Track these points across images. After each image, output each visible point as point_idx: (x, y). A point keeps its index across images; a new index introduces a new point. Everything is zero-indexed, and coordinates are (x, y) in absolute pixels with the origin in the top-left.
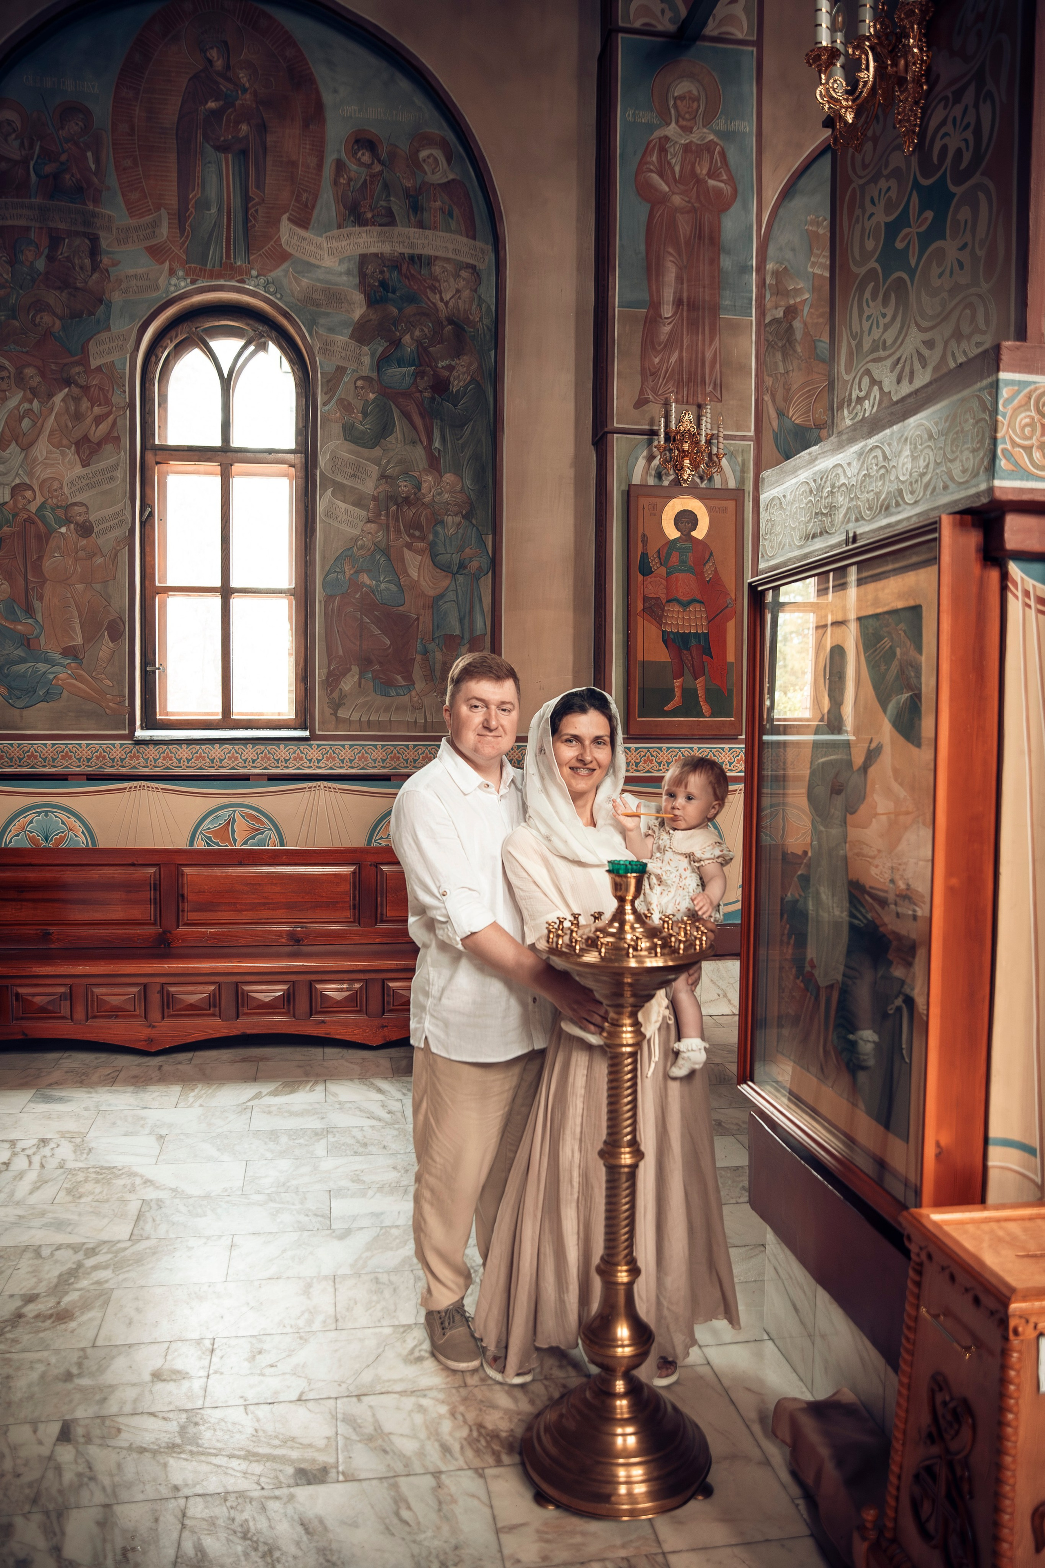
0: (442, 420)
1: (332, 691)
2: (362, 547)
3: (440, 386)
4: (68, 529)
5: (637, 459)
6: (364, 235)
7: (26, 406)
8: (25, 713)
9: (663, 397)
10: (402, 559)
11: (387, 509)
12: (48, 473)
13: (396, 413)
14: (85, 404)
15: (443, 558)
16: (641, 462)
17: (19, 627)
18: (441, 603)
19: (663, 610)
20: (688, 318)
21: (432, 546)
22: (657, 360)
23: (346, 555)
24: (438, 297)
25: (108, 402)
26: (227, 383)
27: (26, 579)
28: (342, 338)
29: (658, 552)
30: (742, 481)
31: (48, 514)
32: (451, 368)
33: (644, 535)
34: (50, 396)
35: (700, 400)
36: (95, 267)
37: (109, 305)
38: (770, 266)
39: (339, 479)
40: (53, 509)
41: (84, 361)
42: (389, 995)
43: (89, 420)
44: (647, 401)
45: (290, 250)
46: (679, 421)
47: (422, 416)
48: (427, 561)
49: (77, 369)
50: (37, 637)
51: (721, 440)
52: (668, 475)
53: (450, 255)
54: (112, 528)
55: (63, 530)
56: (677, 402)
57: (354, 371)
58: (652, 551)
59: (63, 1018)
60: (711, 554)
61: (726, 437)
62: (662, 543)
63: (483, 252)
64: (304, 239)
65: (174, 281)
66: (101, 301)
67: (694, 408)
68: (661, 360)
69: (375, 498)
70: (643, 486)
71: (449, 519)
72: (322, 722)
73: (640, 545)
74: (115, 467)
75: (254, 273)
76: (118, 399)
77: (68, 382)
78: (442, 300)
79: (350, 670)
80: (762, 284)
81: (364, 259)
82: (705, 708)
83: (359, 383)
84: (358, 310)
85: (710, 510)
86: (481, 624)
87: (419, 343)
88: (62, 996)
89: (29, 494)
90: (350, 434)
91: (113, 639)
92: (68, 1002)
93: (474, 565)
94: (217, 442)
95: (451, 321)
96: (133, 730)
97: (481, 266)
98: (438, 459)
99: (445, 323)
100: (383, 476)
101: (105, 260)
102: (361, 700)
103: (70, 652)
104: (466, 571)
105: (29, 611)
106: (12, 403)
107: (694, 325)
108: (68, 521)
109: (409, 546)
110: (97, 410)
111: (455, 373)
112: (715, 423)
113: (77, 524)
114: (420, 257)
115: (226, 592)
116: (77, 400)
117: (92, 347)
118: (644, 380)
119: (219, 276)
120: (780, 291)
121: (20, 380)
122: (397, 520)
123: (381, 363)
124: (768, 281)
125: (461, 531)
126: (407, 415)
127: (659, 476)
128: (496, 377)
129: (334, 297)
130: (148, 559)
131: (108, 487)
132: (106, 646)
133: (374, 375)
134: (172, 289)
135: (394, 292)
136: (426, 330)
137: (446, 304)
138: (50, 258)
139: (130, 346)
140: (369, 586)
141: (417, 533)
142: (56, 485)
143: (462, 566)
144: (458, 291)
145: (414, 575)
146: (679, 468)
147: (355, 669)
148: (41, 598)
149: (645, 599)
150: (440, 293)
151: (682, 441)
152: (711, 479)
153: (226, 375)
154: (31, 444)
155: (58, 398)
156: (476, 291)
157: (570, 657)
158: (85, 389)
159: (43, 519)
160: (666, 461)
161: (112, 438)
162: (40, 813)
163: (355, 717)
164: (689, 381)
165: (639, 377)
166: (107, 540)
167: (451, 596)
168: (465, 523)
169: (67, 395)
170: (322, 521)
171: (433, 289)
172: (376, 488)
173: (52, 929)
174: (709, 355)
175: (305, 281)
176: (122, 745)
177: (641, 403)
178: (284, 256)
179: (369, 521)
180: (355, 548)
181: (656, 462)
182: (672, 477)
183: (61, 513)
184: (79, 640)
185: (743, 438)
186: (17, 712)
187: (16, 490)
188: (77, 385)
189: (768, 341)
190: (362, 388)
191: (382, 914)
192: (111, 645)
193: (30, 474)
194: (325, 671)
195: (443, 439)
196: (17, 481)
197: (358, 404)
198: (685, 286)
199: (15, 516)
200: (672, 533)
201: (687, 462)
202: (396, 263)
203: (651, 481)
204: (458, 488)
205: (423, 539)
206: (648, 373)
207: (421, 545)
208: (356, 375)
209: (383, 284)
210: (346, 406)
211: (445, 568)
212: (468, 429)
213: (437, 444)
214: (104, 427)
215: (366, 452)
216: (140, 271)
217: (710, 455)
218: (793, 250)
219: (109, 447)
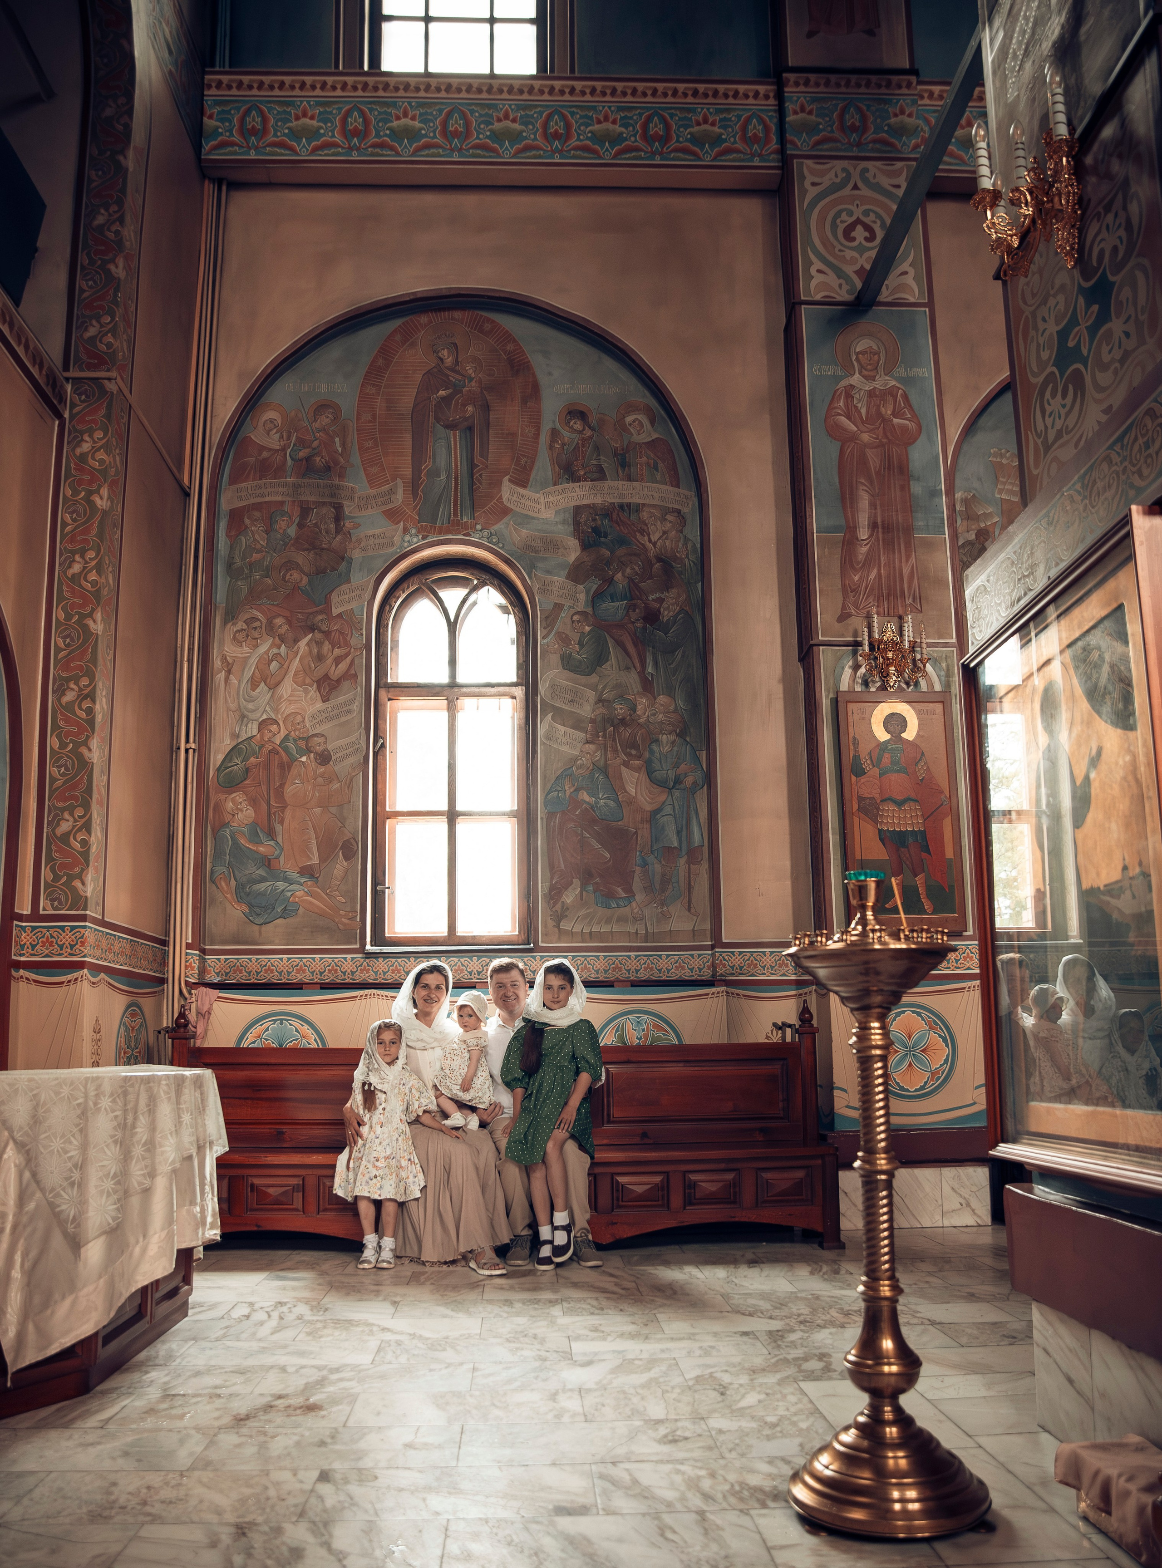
0: (653, 647)
1: (555, 904)
2: (581, 766)
3: (652, 617)
4: (309, 757)
5: (843, 668)
6: (577, 489)
7: (275, 651)
8: (264, 928)
9: (865, 611)
10: (620, 777)
11: (605, 730)
12: (291, 709)
13: (611, 643)
14: (327, 646)
15: (659, 775)
16: (848, 672)
17: (261, 849)
18: (658, 816)
19: (878, 809)
20: (883, 540)
21: (648, 764)
22: (856, 578)
23: (566, 775)
24: (646, 538)
25: (347, 645)
26: (453, 627)
27: (269, 805)
28: (559, 579)
29: (870, 753)
30: (947, 685)
31: (291, 745)
32: (661, 601)
33: (854, 738)
34: (296, 641)
35: (901, 612)
36: (338, 530)
37: (350, 561)
38: (958, 495)
39: (558, 704)
40: (295, 740)
41: (327, 611)
42: (618, 1191)
43: (329, 661)
44: (850, 615)
45: (512, 506)
46: (882, 632)
47: (635, 645)
48: (643, 776)
49: (320, 617)
50: (278, 858)
51: (924, 646)
52: (874, 682)
53: (656, 502)
54: (348, 756)
55: (304, 759)
56: (878, 613)
57: (570, 607)
58: (864, 753)
59: (296, 1210)
60: (923, 754)
61: (929, 645)
62: (874, 745)
63: (687, 498)
64: (523, 496)
65: (407, 538)
66: (343, 558)
67: (896, 619)
68: (861, 577)
69: (593, 721)
70: (851, 691)
71: (664, 738)
72: (545, 934)
73: (852, 747)
74: (352, 701)
75: (479, 527)
76: (356, 641)
77: (312, 629)
78: (650, 541)
79: (572, 883)
80: (952, 507)
81: (578, 510)
82: (927, 905)
83: (576, 618)
84: (573, 552)
85: (919, 713)
86: (698, 836)
87: (631, 580)
88: (295, 1188)
89: (274, 728)
90: (568, 663)
91: (347, 858)
92: (301, 1194)
93: (689, 780)
94: (445, 679)
95: (659, 559)
96: (363, 944)
97: (685, 510)
98: (651, 683)
99: (654, 561)
100: (600, 700)
101: (348, 524)
102: (582, 913)
103: (308, 872)
104: (682, 786)
105: (271, 834)
106: (263, 649)
107: (889, 545)
108: (308, 751)
109: (626, 764)
110: (337, 652)
111: (665, 605)
112: (917, 631)
113: (316, 753)
114: (629, 505)
115: (452, 816)
116: (319, 644)
117: (334, 598)
118: (845, 596)
119: (448, 532)
120: (970, 516)
121: (271, 629)
122: (614, 740)
123: (596, 598)
124: (958, 508)
125: (675, 749)
126: (620, 644)
127: (866, 683)
128: (704, 606)
129: (552, 545)
130: (379, 786)
131: (343, 719)
132: (340, 866)
133: (589, 610)
134: (406, 544)
135: (606, 536)
136: (636, 568)
137: (654, 544)
138: (301, 526)
139: (367, 595)
140: (588, 803)
141: (634, 752)
142: (299, 719)
143: (678, 781)
144: (664, 533)
145: (632, 791)
146: (884, 676)
147: (577, 882)
148: (282, 822)
149: (860, 799)
150: (649, 535)
151: (886, 650)
152: (917, 684)
153: (452, 619)
154: (278, 684)
155: (303, 644)
156: (681, 531)
157: (788, 863)
158: (327, 634)
159: (286, 750)
160: (870, 671)
161: (350, 676)
162: (275, 1021)
163: (577, 929)
164: (888, 595)
165: (840, 595)
166: (343, 767)
167: (668, 809)
168: (679, 741)
169: (311, 640)
170: (543, 743)
171: (642, 532)
172: (594, 711)
173: (284, 1128)
174: (906, 571)
175: (524, 532)
176: (353, 958)
177: (843, 617)
178: (505, 511)
179: (587, 742)
180: (574, 768)
181: (863, 670)
182: (879, 684)
183: (302, 744)
184: (316, 860)
185: (946, 645)
186: (256, 928)
187: (262, 725)
188: (320, 631)
189: (962, 561)
190: (579, 622)
191: (609, 1115)
192: (345, 864)
193: (276, 710)
194: (548, 884)
195: (656, 663)
196: (265, 717)
197: (575, 637)
198: (879, 510)
199: (261, 747)
200: (882, 735)
201: (892, 669)
202: (607, 512)
203: (858, 688)
204: (672, 708)
205: (639, 757)
206: (848, 590)
207: (637, 763)
208: (572, 611)
209: (596, 530)
210: (564, 639)
211: (661, 784)
212: (679, 654)
213: (650, 669)
214: (343, 666)
215: (583, 679)
216: (377, 531)
217: (914, 661)
218: (979, 479)
219: (346, 684)
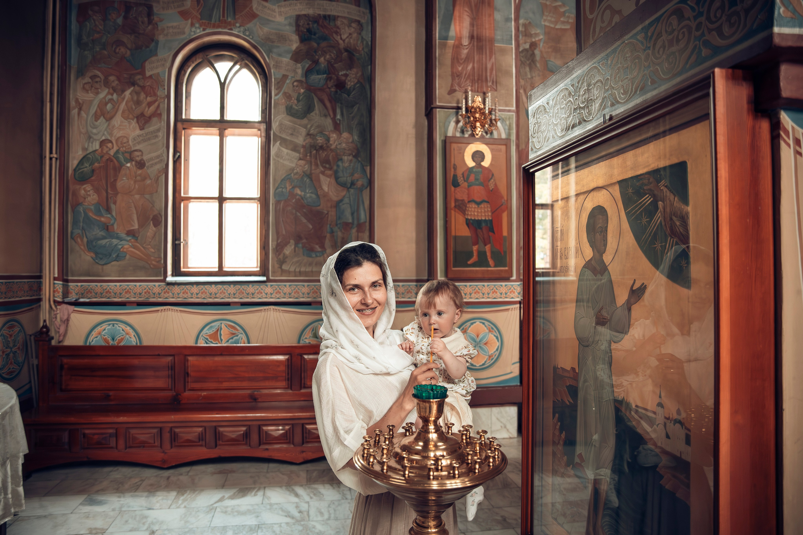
0: (341, 104)
1: (279, 255)
2: (297, 173)
3: (340, 85)
4: (131, 164)
5: (450, 122)
6: (299, 4)
7: (110, 97)
8: (105, 267)
9: (464, 89)
10: (319, 181)
11: (311, 152)
12: (121, 134)
13: (316, 100)
14: (143, 96)
15: (342, 180)
16: (452, 124)
17: (103, 219)
18: (341, 204)
19: (466, 207)
20: (477, 46)
21: (336, 172)
22: (460, 69)
23: (287, 178)
24: (339, 37)
25: (155, 95)
26: (223, 86)
27: (107, 192)
28: (286, 60)
29: (463, 174)
30: (509, 134)
31: (121, 156)
32: (346, 75)
33: (454, 165)
34: (123, 91)
35: (485, 90)
36: (150, 22)
37: (157, 43)
38: (521, 21)
39: (284, 136)
40: (123, 153)
41: (143, 73)
42: (306, 433)
43: (144, 105)
44: (455, 91)
45: (258, 13)
46: (473, 101)
47: (330, 102)
48: (333, 181)
49: (139, 77)
50: (113, 225)
51: (497, 111)
52: (467, 131)
53: (346, 15)
54: (156, 164)
55: (129, 165)
56: (472, 91)
57: (292, 77)
58: (459, 173)
59: (112, 448)
60: (493, 175)
61: (500, 110)
62: (465, 169)
63: (364, 13)
64: (265, 7)
65: (193, 29)
66: (153, 40)
67: (482, 94)
68: (463, 68)
69: (304, 147)
70: (454, 137)
71: (345, 158)
72: (273, 272)
73: (453, 170)
74: (158, 130)
75: (238, 25)
76: (161, 93)
77: (133, 84)
78: (341, 39)
79: (289, 242)
80: (517, 29)
81: (298, 17)
82: (491, 262)
83: (295, 84)
84: (295, 44)
85: (492, 150)
86: (363, 216)
87: (329, 62)
88: (111, 435)
89: (110, 145)
90: (290, 111)
91: (155, 226)
92: (115, 439)
93: (359, 183)
94: (218, 117)
95: (346, 50)
96: (165, 276)
97: (363, 21)
98: (339, 125)
99: (343, 51)
100: (308, 134)
101: (156, 19)
102: (295, 259)
103: (131, 233)
104: (355, 187)
105: (108, 210)
106: (102, 95)
107: (480, 49)
108: (131, 160)
109: (323, 173)
110: (149, 99)
111: (349, 78)
112: (494, 102)
113: (136, 162)
114: (329, 16)
115: (221, 200)
116: (138, 94)
117: (147, 65)
118: (453, 79)
119: (219, 27)
120: (527, 34)
121: (107, 84)
122: (316, 159)
123: (308, 73)
124: (521, 29)
125: (352, 164)
126: (321, 101)
127: (462, 132)
128: (370, 80)
129: (282, 38)
130: (178, 181)
131: (154, 141)
132: (151, 230)
133: (304, 79)
134: (193, 33)
135: (315, 34)
136: (332, 55)
137: (344, 41)
138: (125, 18)
139: (168, 64)
140: (300, 196)
141: (327, 166)
142: (125, 140)
143: (353, 184)
144: (350, 34)
145: (326, 188)
146: (474, 128)
147: (292, 242)
148: (115, 203)
149: (456, 200)
150: (341, 35)
151: (475, 112)
152: (492, 133)
153: (222, 81)
154: (111, 118)
155: (127, 93)
156: (360, 34)
157: (414, 235)
158: (143, 88)
159: (117, 159)
160: (466, 123)
161: (157, 114)
162: (109, 325)
163: (292, 269)
164: (478, 79)
165: (450, 79)
166: (152, 171)
167: (346, 200)
168: (354, 160)
169: (132, 91)
170: (274, 159)
171: (337, 33)
172: (304, 140)
173: (111, 393)
174: (489, 66)
175: (266, 29)
176: (159, 285)
177: (452, 91)
178: (254, 16)
179: (300, 159)
180: (292, 175)
181: (461, 124)
182: (470, 133)
183: (127, 155)
184: (136, 226)
185: (509, 111)
186: (100, 267)
187: (102, 143)
188: (139, 86)
189: (521, 60)
190: (297, 86)
191: (304, 384)
192: (154, 229)
193: (111, 134)
194: (275, 243)
195: (342, 114)
196: (104, 138)
197: (295, 95)
198: (475, 28)
199: (102, 157)
200: (470, 163)
201: (478, 124)
202: (316, 20)
203: (458, 135)
204: (351, 140)
205: (331, 169)
206: (455, 75)
207: (329, 172)
208: (294, 79)
209: (309, 31)
210: (288, 96)
211: (343, 185)
212: (356, 109)
213: (338, 117)
214: (152, 108)
215: (298, 121)
216: (175, 24)
217: (491, 120)
218: (534, 13)
219: (155, 120)
